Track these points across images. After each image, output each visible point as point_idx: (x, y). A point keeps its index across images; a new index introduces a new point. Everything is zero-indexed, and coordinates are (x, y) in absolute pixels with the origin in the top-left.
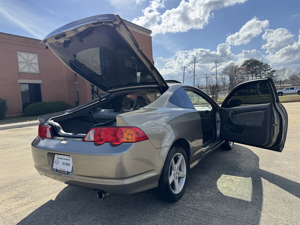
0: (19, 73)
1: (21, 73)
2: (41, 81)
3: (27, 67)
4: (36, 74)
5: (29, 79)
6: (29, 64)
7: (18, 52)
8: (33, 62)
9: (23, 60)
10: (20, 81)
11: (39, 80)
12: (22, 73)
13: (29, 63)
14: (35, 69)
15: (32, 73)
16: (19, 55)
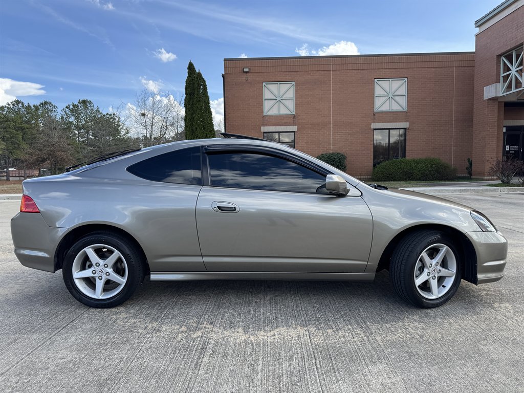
0: (374, 114)
1: (376, 113)
2: (408, 123)
3: (387, 103)
4: (401, 112)
5: (388, 122)
6: (391, 97)
7: (376, 80)
8: (398, 93)
9: (383, 93)
10: (373, 126)
11: (405, 122)
12: (378, 113)
13: (391, 95)
14: (400, 104)
15: (393, 112)
16: (377, 85)
